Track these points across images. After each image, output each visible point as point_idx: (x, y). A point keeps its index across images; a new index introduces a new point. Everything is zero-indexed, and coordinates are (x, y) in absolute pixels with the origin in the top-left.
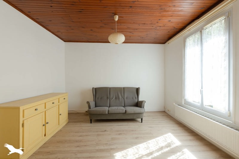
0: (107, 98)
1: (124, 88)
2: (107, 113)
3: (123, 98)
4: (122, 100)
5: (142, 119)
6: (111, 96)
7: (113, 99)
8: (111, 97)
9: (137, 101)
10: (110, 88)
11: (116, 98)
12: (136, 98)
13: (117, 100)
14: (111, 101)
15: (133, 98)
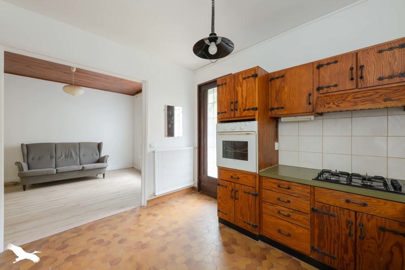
0: (51, 157)
1: (79, 143)
2: (55, 173)
3: (77, 155)
4: (76, 158)
5: (104, 175)
6: (59, 154)
7: (62, 158)
8: (58, 156)
9: (98, 158)
10: (56, 144)
11: (65, 156)
12: (97, 155)
13: (69, 158)
14: (59, 160)
15: (92, 155)
